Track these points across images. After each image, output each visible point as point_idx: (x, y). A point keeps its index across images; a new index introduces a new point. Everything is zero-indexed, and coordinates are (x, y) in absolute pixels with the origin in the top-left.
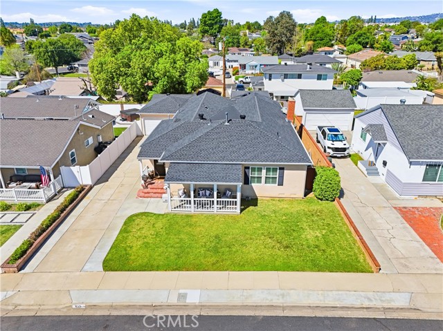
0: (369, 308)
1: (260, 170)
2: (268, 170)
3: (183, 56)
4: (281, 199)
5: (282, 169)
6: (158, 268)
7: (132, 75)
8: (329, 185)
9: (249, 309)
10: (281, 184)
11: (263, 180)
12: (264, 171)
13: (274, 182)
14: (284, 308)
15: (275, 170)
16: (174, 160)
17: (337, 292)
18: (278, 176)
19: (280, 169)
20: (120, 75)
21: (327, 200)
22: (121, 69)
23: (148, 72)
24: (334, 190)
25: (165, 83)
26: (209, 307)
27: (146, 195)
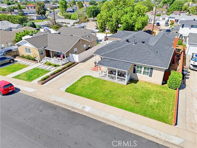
0: (157, 138)
1: (141, 67)
2: (145, 68)
3: (137, 14)
4: (149, 83)
5: (152, 69)
6: (82, 96)
7: (112, 21)
8: (174, 81)
9: (105, 120)
10: (151, 76)
11: (142, 72)
12: (143, 68)
13: (147, 75)
14: (119, 125)
15: (148, 69)
16: (105, 57)
17: (146, 127)
18: (149, 72)
19: (151, 68)
20: (107, 21)
21: (173, 88)
22: (108, 18)
23: (119, 20)
24: (176, 84)
25: (125, 25)
26: (91, 114)
27: (94, 70)
